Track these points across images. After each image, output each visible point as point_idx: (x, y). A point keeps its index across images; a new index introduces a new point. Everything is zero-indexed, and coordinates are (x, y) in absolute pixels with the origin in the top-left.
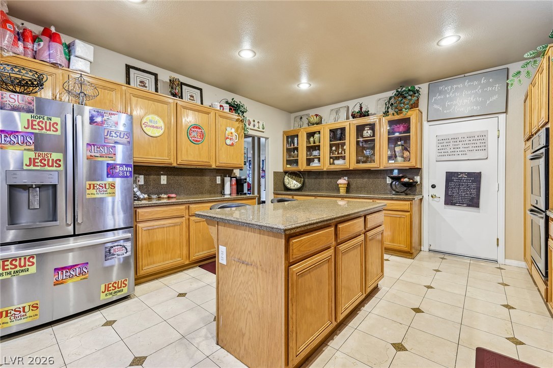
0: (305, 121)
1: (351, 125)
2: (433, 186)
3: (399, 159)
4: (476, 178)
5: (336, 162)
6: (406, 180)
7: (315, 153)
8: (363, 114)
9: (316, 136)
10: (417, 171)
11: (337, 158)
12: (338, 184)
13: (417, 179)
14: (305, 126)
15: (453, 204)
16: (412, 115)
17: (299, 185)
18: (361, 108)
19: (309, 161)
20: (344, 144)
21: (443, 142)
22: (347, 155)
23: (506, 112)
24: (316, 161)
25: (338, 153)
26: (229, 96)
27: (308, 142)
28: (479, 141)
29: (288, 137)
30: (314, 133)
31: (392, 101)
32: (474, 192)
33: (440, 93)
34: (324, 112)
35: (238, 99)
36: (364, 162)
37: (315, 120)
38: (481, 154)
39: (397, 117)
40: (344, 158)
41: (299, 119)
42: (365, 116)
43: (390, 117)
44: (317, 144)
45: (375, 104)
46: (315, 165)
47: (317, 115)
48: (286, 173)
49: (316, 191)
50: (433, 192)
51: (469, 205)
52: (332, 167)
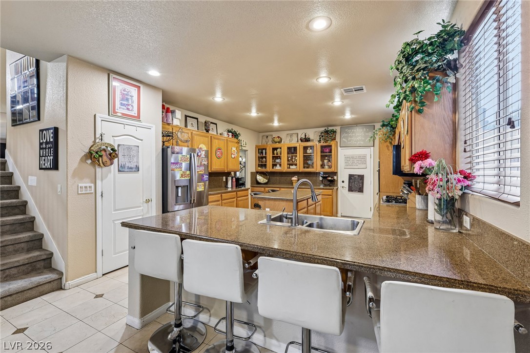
0: (270, 139)
1: (300, 145)
2: (343, 182)
3: (326, 167)
4: (362, 177)
5: (291, 167)
6: (330, 178)
7: (278, 161)
8: (307, 140)
9: (279, 150)
10: (335, 173)
11: (292, 165)
12: (292, 180)
13: (335, 178)
14: (270, 143)
15: (352, 191)
16: (333, 143)
17: (266, 181)
18: (305, 136)
19: (274, 165)
20: (296, 156)
21: (347, 158)
22: (298, 163)
23: (374, 146)
24: (278, 166)
25: (292, 162)
26: (230, 127)
27: (273, 153)
28: (363, 159)
29: (259, 149)
30: (277, 148)
31: (323, 134)
32: (361, 184)
33: (347, 133)
34: (283, 135)
35: (236, 129)
36: (308, 168)
37: (278, 140)
38: (364, 166)
39: (325, 144)
40: (296, 165)
41: (265, 138)
42: (308, 141)
43: (322, 144)
44: (279, 155)
45: (313, 134)
46: (278, 168)
47: (279, 137)
48: (257, 172)
49: (277, 185)
50: (343, 184)
51: (359, 192)
52: (289, 170)
